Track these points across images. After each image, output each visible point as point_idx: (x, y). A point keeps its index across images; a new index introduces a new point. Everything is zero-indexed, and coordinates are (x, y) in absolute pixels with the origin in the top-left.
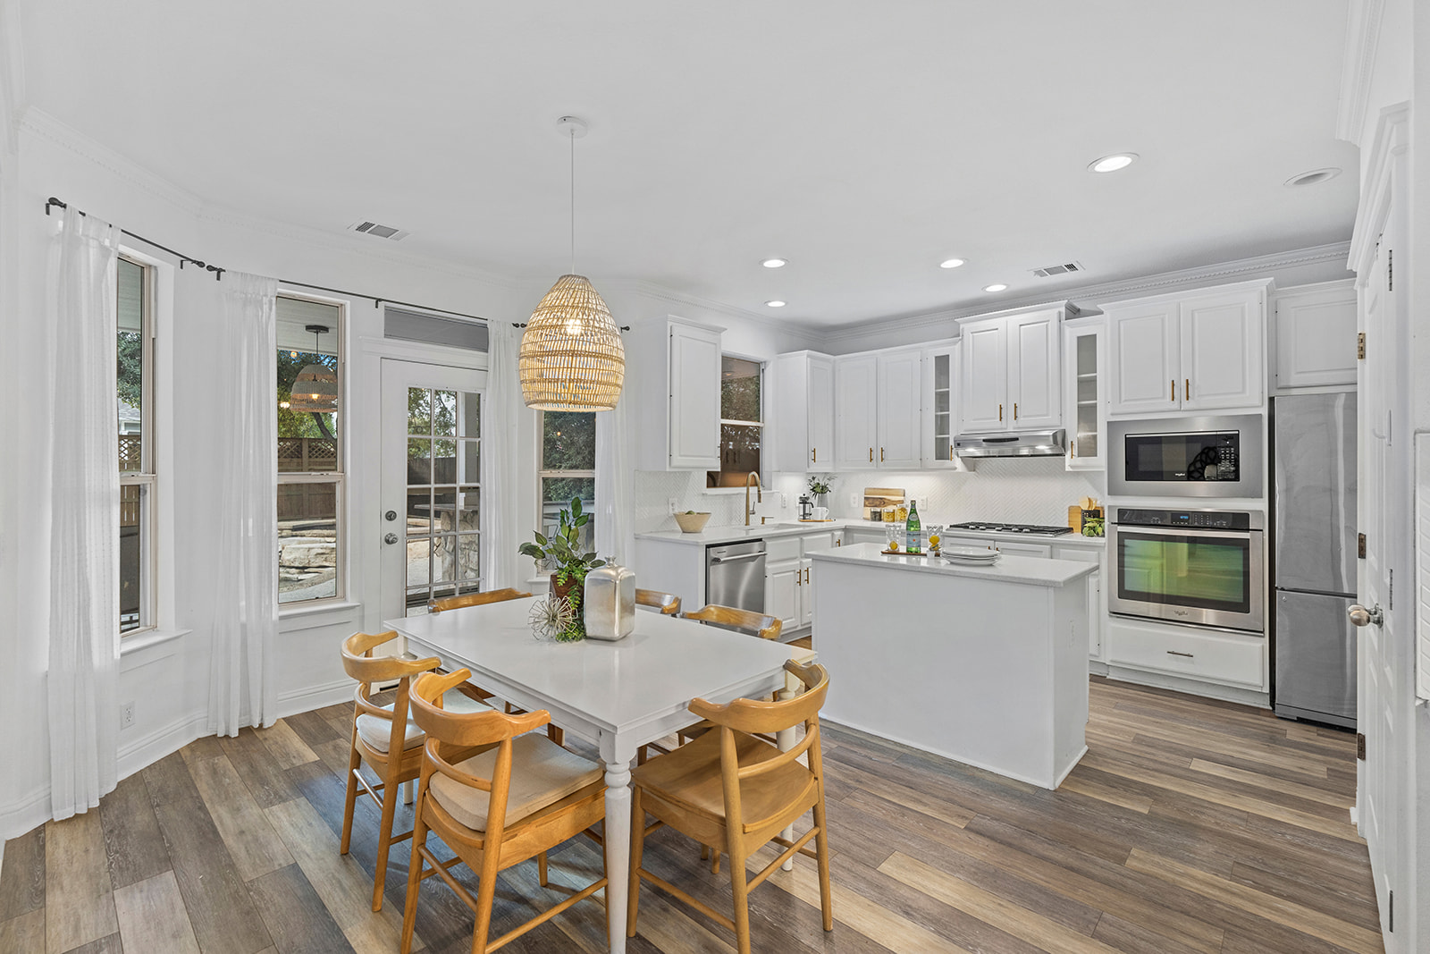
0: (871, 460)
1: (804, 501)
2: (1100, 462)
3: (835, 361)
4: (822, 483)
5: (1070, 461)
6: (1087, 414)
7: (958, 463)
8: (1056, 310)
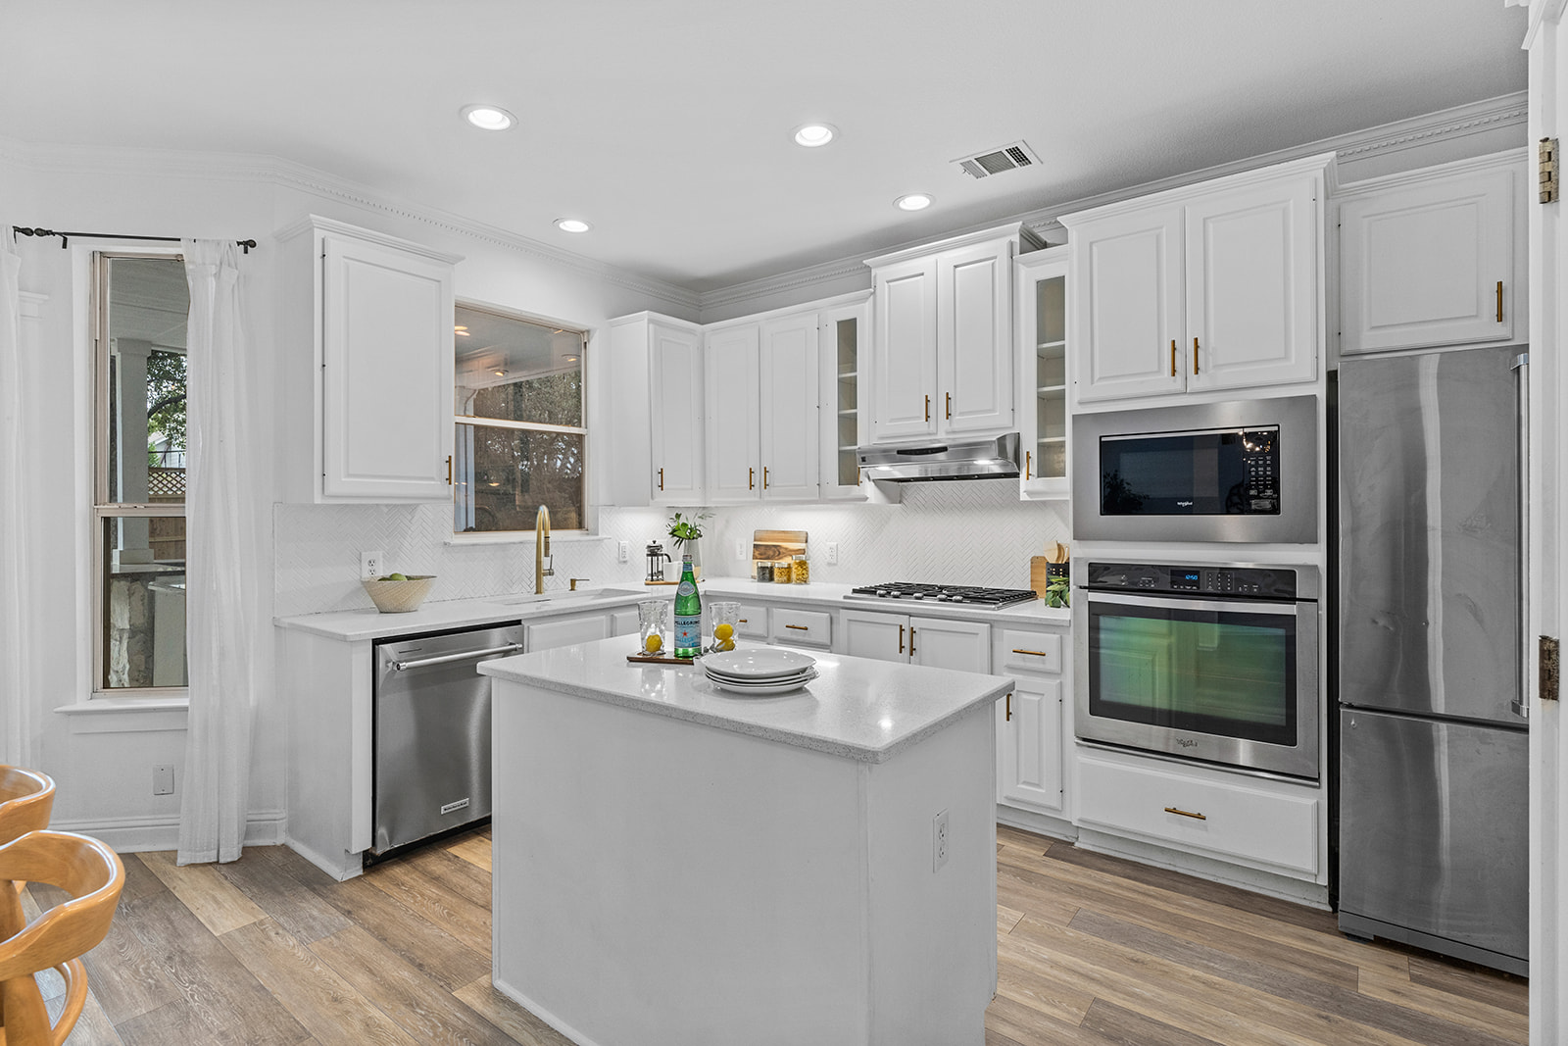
0: (751, 486)
1: (654, 552)
2: (1062, 487)
3: (703, 334)
4: (691, 523)
5: (1028, 485)
6: (1050, 407)
7: (869, 489)
8: (1006, 240)
